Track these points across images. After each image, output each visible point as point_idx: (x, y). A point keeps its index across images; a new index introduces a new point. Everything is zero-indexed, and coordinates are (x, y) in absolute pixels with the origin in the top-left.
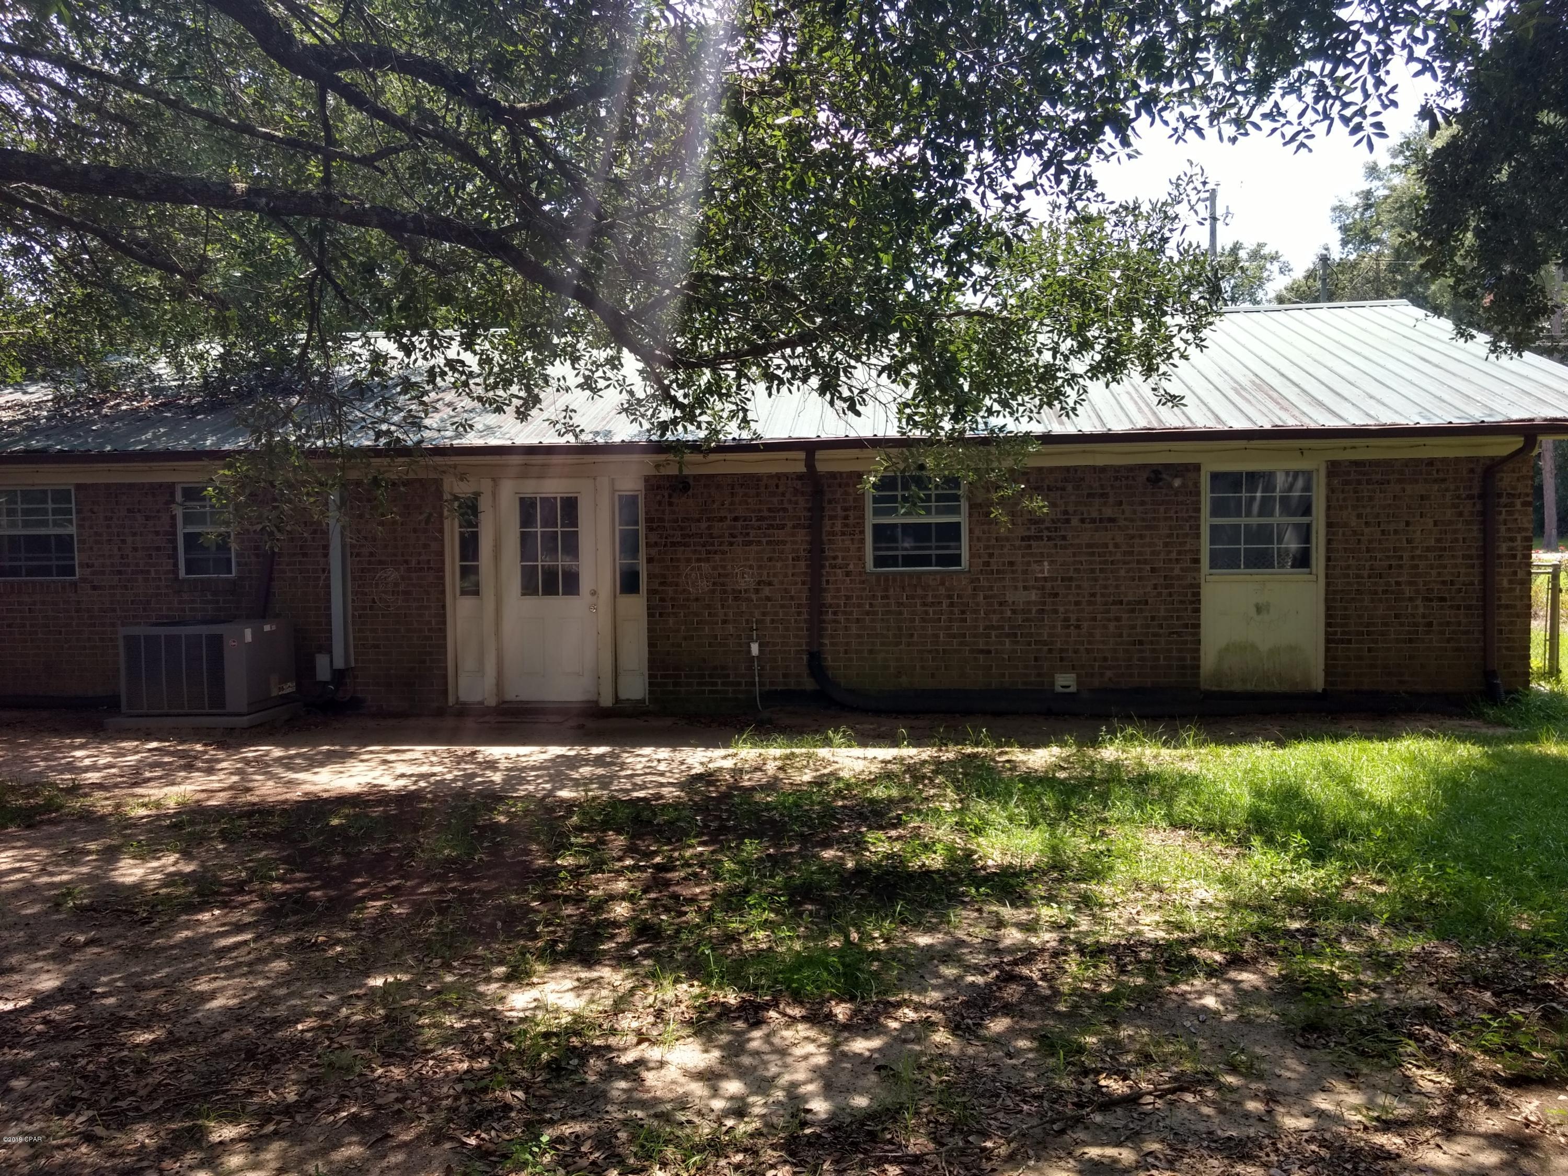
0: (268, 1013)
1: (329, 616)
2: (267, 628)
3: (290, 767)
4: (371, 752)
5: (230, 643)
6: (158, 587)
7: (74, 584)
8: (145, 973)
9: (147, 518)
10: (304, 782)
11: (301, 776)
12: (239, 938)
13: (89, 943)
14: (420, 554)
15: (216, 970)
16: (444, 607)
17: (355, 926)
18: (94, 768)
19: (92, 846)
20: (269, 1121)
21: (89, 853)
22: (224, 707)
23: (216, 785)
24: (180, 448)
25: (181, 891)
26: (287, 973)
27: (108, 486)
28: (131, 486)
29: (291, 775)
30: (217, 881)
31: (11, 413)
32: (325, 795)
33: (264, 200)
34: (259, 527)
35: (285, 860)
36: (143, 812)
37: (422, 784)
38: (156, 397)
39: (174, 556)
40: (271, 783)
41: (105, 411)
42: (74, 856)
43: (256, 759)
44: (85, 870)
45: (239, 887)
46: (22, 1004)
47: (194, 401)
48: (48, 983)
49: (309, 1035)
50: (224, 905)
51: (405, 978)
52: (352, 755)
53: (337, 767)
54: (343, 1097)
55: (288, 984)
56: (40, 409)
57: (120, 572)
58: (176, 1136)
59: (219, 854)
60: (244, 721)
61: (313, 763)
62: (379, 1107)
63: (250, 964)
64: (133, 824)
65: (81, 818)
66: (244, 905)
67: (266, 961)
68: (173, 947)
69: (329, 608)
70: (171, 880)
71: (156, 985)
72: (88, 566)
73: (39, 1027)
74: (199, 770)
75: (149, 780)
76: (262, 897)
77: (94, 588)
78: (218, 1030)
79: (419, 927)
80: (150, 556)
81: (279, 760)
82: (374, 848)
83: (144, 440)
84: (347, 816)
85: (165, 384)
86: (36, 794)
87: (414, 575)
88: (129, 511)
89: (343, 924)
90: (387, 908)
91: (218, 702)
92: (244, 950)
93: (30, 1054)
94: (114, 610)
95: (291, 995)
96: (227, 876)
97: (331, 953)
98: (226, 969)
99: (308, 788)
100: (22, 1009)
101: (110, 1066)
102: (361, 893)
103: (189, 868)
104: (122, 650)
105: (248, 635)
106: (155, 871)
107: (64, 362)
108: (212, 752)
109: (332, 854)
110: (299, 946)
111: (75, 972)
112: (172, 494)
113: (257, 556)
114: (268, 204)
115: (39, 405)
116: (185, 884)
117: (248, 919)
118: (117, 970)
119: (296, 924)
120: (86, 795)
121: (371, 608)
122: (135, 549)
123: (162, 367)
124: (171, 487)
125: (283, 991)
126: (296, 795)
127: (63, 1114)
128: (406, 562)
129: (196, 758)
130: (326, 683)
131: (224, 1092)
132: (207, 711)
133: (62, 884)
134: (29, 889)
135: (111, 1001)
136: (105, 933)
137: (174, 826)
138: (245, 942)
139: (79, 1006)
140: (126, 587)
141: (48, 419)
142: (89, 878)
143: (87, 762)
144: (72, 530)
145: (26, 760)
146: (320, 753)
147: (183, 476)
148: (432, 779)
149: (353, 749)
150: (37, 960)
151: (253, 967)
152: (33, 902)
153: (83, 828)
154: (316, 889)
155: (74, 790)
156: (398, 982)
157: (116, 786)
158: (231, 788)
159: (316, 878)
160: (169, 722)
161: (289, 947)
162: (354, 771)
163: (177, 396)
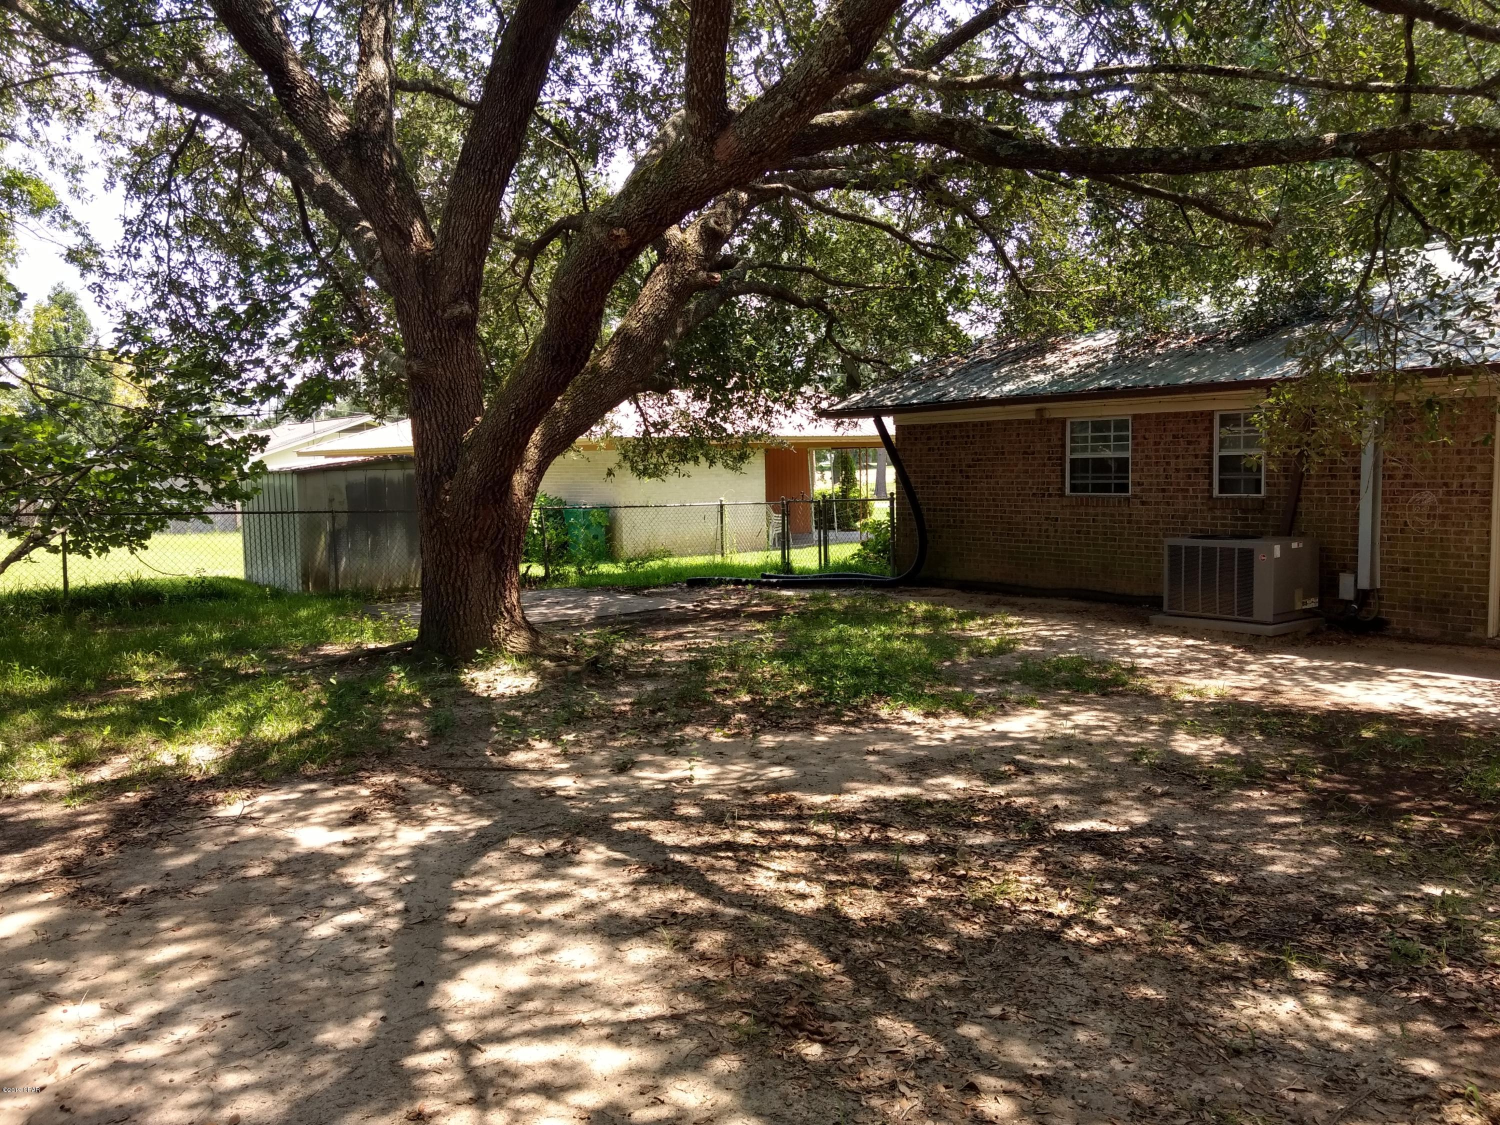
0: (1325, 888)
1: (1356, 537)
2: (1294, 545)
3: (1315, 678)
4: (1400, 674)
5: (1260, 558)
6: (1195, 504)
7: (1127, 499)
8: (1213, 828)
9: (1189, 443)
10: (1331, 693)
11: (1328, 687)
12: (1289, 819)
13: (1165, 794)
14: (1463, 477)
15: (1272, 841)
16: (1489, 533)
17: (1403, 834)
18: (1145, 655)
19: (1154, 718)
20: (1345, 977)
21: (1152, 723)
22: (1250, 614)
23: (1247, 685)
24: (1223, 379)
25: (1230, 769)
26: (1337, 860)
27: (1158, 415)
28: (1177, 415)
29: (1317, 685)
30: (1260, 766)
31: (1085, 357)
32: (1355, 708)
33: (1351, 145)
34: (1297, 451)
35: (1323, 761)
36: (1188, 697)
37: (1463, 713)
38: (1199, 334)
39: (1210, 477)
40: (1298, 689)
41: (1158, 350)
42: (1141, 724)
43: (1282, 666)
44: (1150, 736)
45: (1282, 776)
46: (1122, 829)
47: (1232, 336)
48: (1139, 818)
49: (1370, 918)
50: (1270, 788)
51: (1465, 895)
52: (1379, 674)
53: (1364, 684)
54: (1412, 980)
55: (1342, 869)
56: (1107, 352)
57: (1164, 490)
58: (1264, 962)
59: (1258, 744)
60: (1269, 630)
61: (1338, 677)
62: (1451, 1000)
63: (1302, 844)
64: (1181, 705)
65: (1141, 694)
66: (1288, 792)
67: (1317, 844)
68: (1233, 813)
69: (1356, 529)
70: (1221, 757)
71: (1224, 840)
72: (1139, 484)
73: (1139, 850)
74: (1231, 668)
75: (1190, 671)
76: (1304, 788)
77: (1143, 503)
78: (1281, 890)
79: (1474, 850)
80: (1189, 477)
81: (1304, 670)
82: (1415, 767)
83: (1192, 374)
84: (1380, 733)
85: (1206, 321)
86: (1105, 670)
87: (1454, 498)
88: (1174, 437)
89: (1390, 831)
90: (1433, 827)
91: (1246, 609)
92: (1295, 831)
93: (1134, 868)
94: (1158, 523)
95: (1346, 879)
96: (1269, 764)
97: (1379, 853)
98: (1280, 842)
99: (1337, 699)
100: (1123, 833)
101: (1198, 892)
102: (1404, 805)
103: (1235, 751)
104: (1166, 558)
105: (1277, 551)
106: (1206, 748)
107: (1127, 310)
108: (1240, 655)
109: (1370, 763)
110: (1344, 839)
111: (1158, 814)
112: (1211, 421)
113: (1286, 477)
114: (1355, 148)
115: (1107, 350)
116: (1235, 763)
117: (1294, 805)
118: (1190, 821)
119: (1341, 819)
120: (1142, 676)
121: (1402, 531)
122: (1177, 470)
123: (1206, 307)
124: (1211, 413)
125: (1337, 874)
126: (1325, 704)
127: (1169, 919)
128: (1446, 485)
129: (1227, 658)
130: (1351, 602)
131: (1299, 941)
132: (1236, 617)
133: (1136, 744)
134: (1109, 743)
135: (1189, 843)
136: (1174, 789)
137: (1216, 713)
138: (1295, 824)
139: (1165, 842)
140: (1168, 504)
141: (1114, 360)
142: (1155, 743)
143: (1140, 650)
144: (1128, 454)
145: (1094, 642)
146: (1345, 668)
147: (1221, 404)
148: (1475, 710)
149: (1380, 668)
150: (1127, 798)
151: (1306, 846)
152: (1117, 754)
153: (1144, 703)
154: (1357, 792)
155: (1133, 670)
156: (1454, 896)
157: (1164, 672)
158: (1261, 688)
159: (1355, 783)
160: (1203, 623)
161: (1337, 837)
162: (1382, 690)
163: (1217, 332)
